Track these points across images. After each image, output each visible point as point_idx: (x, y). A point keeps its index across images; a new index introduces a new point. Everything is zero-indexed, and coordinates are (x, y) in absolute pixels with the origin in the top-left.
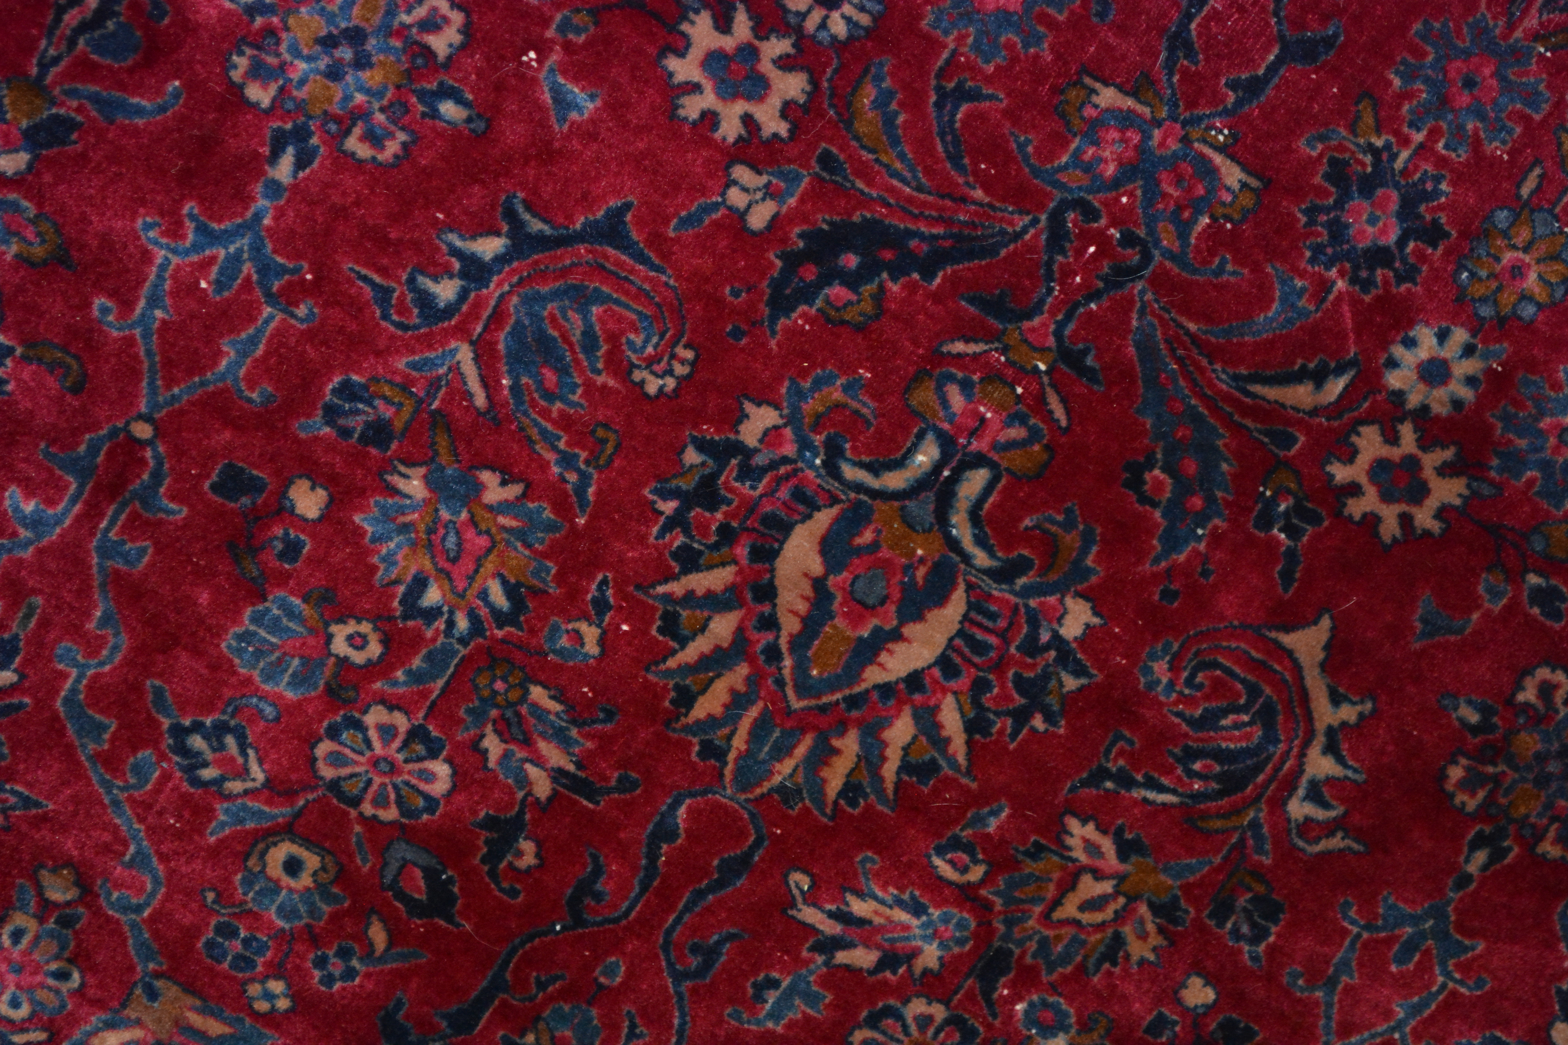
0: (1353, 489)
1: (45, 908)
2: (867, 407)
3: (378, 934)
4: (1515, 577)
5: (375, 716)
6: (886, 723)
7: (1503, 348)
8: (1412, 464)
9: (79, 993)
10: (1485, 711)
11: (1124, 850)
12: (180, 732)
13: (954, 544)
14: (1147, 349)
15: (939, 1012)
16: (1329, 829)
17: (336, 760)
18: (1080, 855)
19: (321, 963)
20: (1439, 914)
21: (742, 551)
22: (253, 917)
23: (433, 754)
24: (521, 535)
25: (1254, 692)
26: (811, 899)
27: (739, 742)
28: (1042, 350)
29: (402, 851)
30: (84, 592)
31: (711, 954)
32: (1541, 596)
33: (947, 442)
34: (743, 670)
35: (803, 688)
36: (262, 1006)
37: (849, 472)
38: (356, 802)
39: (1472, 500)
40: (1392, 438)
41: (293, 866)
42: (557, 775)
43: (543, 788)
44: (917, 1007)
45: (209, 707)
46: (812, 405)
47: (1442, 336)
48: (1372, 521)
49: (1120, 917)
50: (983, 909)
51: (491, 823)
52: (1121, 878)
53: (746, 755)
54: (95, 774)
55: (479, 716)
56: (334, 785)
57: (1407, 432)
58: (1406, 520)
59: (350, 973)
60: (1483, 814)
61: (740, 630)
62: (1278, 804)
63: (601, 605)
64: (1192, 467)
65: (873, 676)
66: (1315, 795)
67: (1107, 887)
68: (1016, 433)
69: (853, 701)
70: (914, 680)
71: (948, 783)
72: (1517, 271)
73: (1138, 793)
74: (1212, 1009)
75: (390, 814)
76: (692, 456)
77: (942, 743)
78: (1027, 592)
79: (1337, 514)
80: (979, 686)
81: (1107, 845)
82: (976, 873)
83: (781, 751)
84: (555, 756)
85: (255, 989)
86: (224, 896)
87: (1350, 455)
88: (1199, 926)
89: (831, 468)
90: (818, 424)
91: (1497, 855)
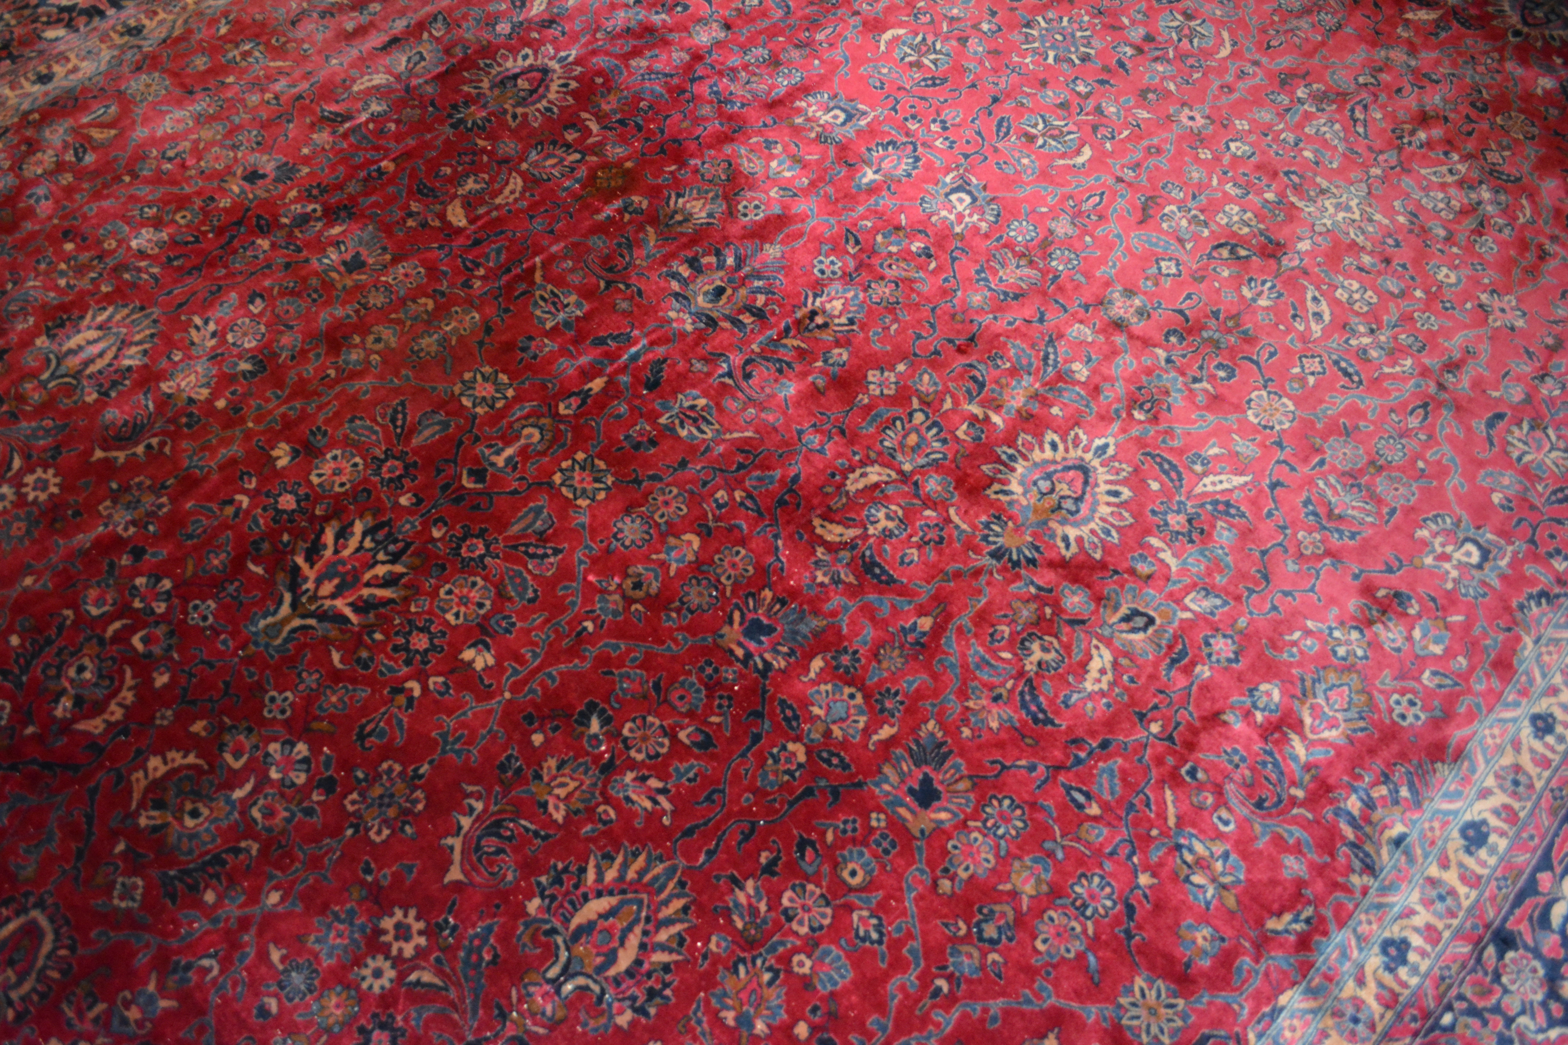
0: (421, 933)
1: (952, 878)
2: (583, 1016)
3: (830, 837)
4: (376, 881)
5: (804, 930)
6: (614, 880)
7: (352, 976)
8: (397, 938)
9: (950, 838)
10: (402, 830)
11: (545, 805)
12: (880, 942)
13: (568, 949)
14: (475, 1012)
15: (633, 753)
16: (471, 795)
17: (824, 916)
18: (562, 806)
19: (854, 830)
20: (444, 751)
21: (646, 966)
22: (875, 856)
23: (786, 910)
24: (725, 995)
25: (479, 859)
26: (664, 812)
27: (671, 885)
28: (513, 1021)
29: (810, 870)
30: (899, 1012)
31: (708, 798)
32: (368, 871)
33: (558, 991)
34: (661, 915)
35: (640, 903)
36: (882, 816)
37: (596, 988)
38: (822, 896)
39: (380, 917)
40: (400, 950)
41: (853, 873)
42: (742, 888)
43: (750, 884)
44: (640, 757)
45: (865, 951)
46: (602, 1021)
47: (371, 987)
48: (418, 918)
49: (554, 778)
50: (603, 793)
51: (773, 874)
52: (550, 793)
53: (670, 879)
54: (916, 931)
55: (764, 921)
56: (828, 904)
57: (394, 952)
58: (406, 915)
59: (845, 822)
60: (416, 787)
61: (657, 932)
62: (485, 810)
63: (705, 957)
64: (474, 958)
65: (613, 900)
66: (472, 809)
67: (557, 791)
68: (532, 989)
69: (623, 892)
70: (599, 895)
71: (600, 849)
72: (338, 1006)
73: (532, 827)
74: (535, 731)
75: (810, 887)
76: (652, 1011)
77: (598, 867)
78: (546, 922)
79: (428, 923)
80: (577, 886)
81: (551, 808)
82: (601, 809)
83: (656, 878)
84: (741, 897)
85: (883, 824)
86: (883, 867)
87: (417, 947)
88: (529, 767)
89: (603, 992)
90: (602, 1013)
91: (416, 770)
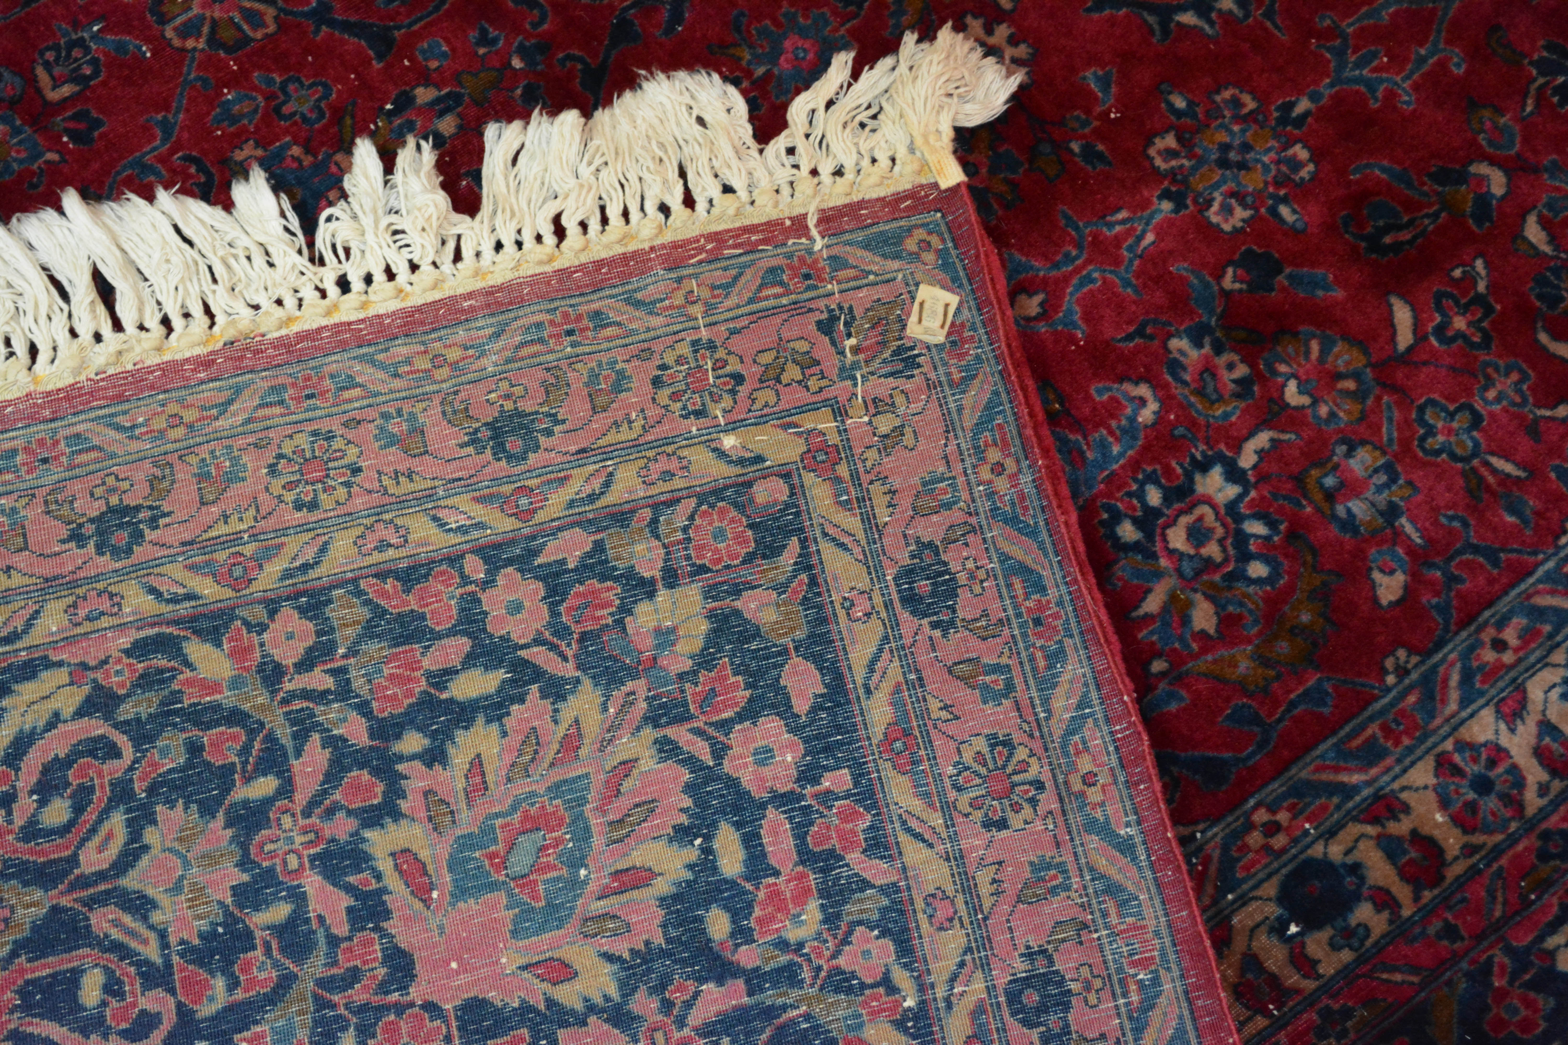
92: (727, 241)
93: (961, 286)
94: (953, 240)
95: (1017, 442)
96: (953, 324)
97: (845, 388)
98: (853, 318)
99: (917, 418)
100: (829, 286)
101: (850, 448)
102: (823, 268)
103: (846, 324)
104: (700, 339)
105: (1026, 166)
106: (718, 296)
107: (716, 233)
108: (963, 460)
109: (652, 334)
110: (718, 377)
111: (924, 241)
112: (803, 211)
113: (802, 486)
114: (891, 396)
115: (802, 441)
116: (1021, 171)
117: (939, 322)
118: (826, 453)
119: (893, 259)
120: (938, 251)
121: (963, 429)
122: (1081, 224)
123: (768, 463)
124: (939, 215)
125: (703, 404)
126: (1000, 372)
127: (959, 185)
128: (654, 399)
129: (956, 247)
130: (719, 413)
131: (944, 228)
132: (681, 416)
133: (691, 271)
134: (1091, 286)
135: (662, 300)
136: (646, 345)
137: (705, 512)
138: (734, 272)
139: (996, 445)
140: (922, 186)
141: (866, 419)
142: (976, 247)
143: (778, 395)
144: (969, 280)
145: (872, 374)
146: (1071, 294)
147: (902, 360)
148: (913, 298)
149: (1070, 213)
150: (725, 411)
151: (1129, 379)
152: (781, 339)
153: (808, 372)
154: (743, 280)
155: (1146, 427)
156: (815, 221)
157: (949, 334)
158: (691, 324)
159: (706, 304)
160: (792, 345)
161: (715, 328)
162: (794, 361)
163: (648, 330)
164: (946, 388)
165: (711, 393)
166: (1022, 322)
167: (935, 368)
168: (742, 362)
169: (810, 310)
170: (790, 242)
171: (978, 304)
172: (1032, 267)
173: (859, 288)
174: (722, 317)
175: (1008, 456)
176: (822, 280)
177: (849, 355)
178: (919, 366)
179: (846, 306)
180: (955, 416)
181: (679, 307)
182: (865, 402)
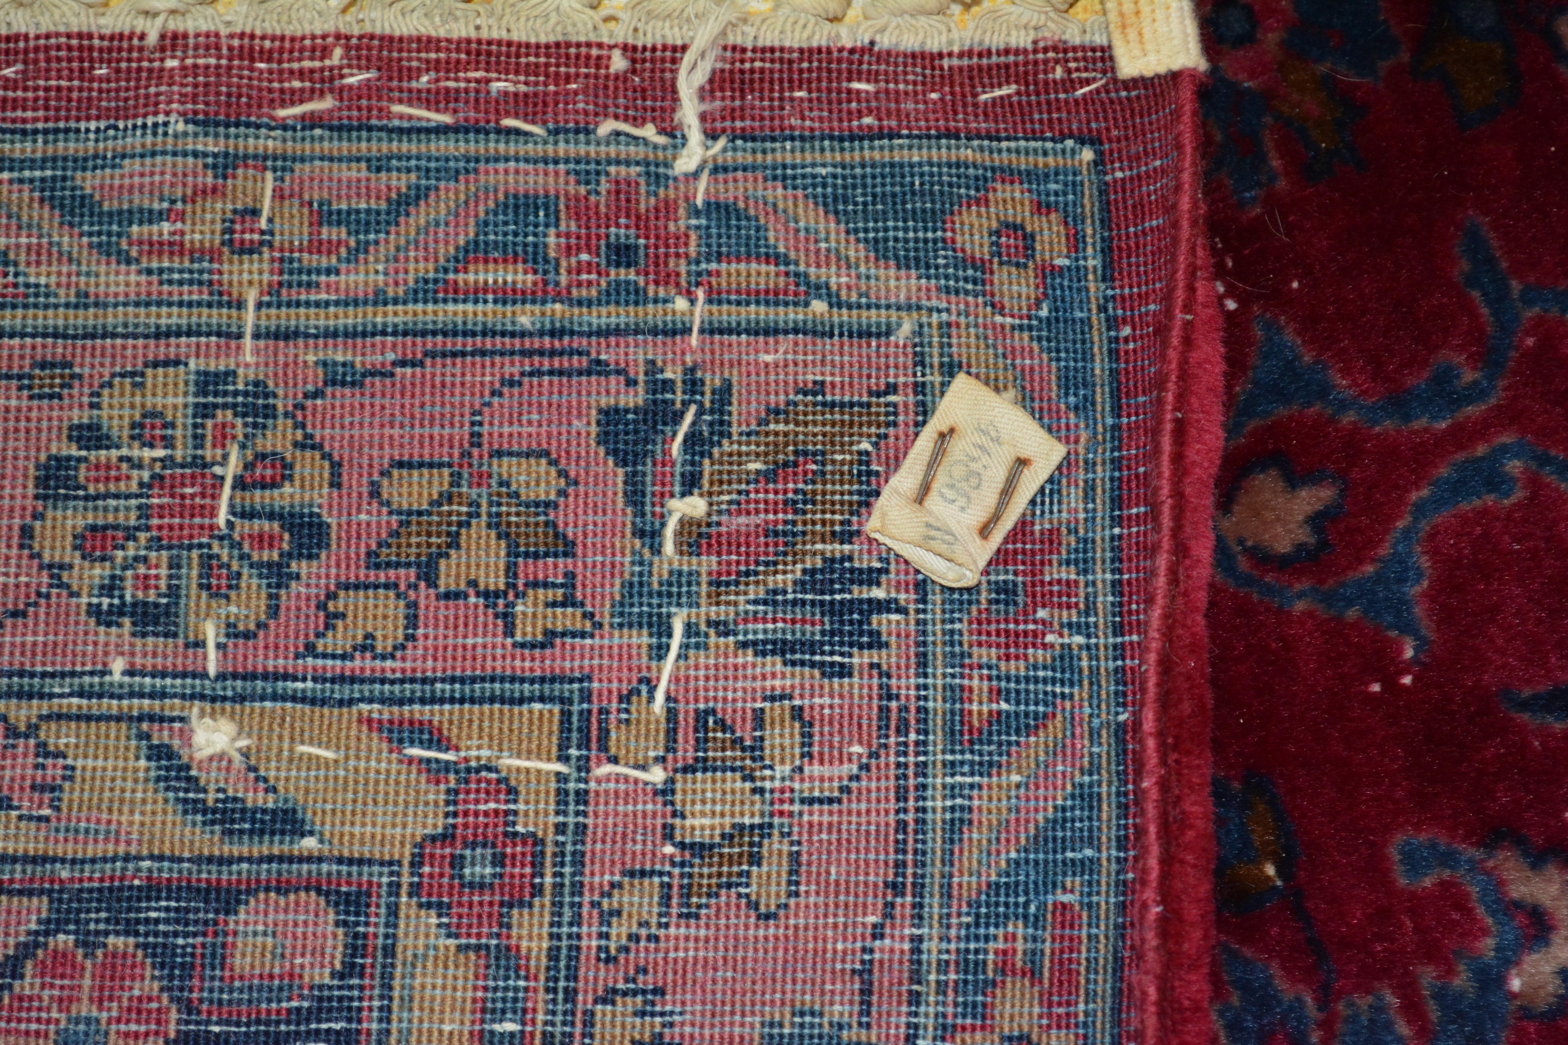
92: (413, 74)
93: (1084, 407)
94: (1107, 250)
95: (1104, 984)
96: (1021, 530)
97: (625, 653)
98: (721, 428)
99: (817, 815)
100: (681, 304)
101: (579, 859)
102: (682, 239)
103: (692, 440)
104: (230, 375)
105: (1405, 57)
106: (332, 247)
107: (389, 41)
108: (915, 998)
109: (88, 318)
110: (248, 514)
111: (1015, 228)
112: (675, 37)
113: (390, 951)
114: (759, 718)
115: (436, 795)
116: (1384, 66)
117: (979, 514)
118: (499, 860)
119: (904, 264)
120: (1047, 272)
121: (947, 893)
122: (1515, 285)
123: (309, 843)
124: (1088, 155)
125: (174, 592)
126: (1121, 728)
127: (1175, 77)
128: (26, 532)
129: (1107, 276)
130: (211, 632)
131: (1089, 203)
132: (94, 611)
133: (270, 143)
134: (1490, 499)
135: (151, 217)
136: (59, 349)
137: (61, 958)
138: (400, 182)
139: (1033, 973)
140: (1062, 49)
141: (657, 775)
142: (1168, 297)
143: (412, 620)
144: (1116, 395)
145: (722, 628)
146: (1420, 509)
147: (832, 609)
148: (924, 411)
149: (1494, 241)
150: (232, 631)
151: (1519, 842)
152: (476, 439)
153: (527, 569)
154: (420, 216)
155: (1526, 1013)
156: (701, 77)
157: (1001, 558)
158: (216, 317)
159: (283, 263)
160: (504, 467)
161: (287, 350)
162: (495, 523)
163: (83, 300)
164: (937, 738)
165: (208, 562)
166: (1243, 564)
167: (923, 661)
168: (335, 484)
169: (598, 368)
170: (606, 127)
171: (1118, 483)
172: (1324, 391)
173: (771, 331)
174: (319, 320)
175: (1063, 1023)
176: (668, 279)
177: (669, 548)
178: (877, 642)
179: (712, 380)
180: (935, 842)
181: (198, 253)
182: (671, 715)
